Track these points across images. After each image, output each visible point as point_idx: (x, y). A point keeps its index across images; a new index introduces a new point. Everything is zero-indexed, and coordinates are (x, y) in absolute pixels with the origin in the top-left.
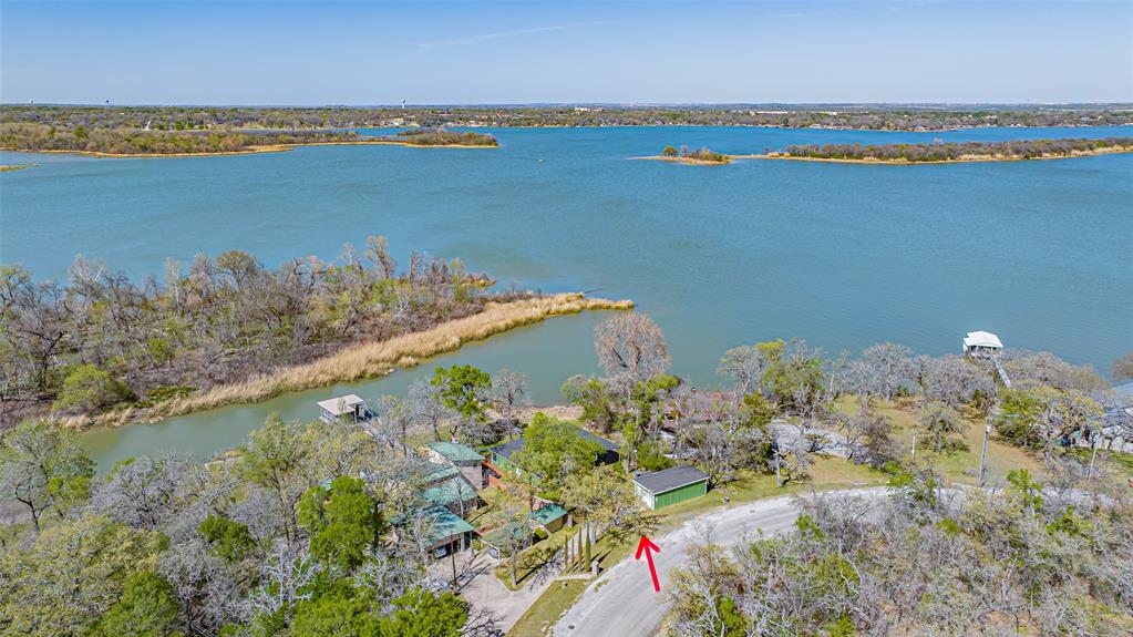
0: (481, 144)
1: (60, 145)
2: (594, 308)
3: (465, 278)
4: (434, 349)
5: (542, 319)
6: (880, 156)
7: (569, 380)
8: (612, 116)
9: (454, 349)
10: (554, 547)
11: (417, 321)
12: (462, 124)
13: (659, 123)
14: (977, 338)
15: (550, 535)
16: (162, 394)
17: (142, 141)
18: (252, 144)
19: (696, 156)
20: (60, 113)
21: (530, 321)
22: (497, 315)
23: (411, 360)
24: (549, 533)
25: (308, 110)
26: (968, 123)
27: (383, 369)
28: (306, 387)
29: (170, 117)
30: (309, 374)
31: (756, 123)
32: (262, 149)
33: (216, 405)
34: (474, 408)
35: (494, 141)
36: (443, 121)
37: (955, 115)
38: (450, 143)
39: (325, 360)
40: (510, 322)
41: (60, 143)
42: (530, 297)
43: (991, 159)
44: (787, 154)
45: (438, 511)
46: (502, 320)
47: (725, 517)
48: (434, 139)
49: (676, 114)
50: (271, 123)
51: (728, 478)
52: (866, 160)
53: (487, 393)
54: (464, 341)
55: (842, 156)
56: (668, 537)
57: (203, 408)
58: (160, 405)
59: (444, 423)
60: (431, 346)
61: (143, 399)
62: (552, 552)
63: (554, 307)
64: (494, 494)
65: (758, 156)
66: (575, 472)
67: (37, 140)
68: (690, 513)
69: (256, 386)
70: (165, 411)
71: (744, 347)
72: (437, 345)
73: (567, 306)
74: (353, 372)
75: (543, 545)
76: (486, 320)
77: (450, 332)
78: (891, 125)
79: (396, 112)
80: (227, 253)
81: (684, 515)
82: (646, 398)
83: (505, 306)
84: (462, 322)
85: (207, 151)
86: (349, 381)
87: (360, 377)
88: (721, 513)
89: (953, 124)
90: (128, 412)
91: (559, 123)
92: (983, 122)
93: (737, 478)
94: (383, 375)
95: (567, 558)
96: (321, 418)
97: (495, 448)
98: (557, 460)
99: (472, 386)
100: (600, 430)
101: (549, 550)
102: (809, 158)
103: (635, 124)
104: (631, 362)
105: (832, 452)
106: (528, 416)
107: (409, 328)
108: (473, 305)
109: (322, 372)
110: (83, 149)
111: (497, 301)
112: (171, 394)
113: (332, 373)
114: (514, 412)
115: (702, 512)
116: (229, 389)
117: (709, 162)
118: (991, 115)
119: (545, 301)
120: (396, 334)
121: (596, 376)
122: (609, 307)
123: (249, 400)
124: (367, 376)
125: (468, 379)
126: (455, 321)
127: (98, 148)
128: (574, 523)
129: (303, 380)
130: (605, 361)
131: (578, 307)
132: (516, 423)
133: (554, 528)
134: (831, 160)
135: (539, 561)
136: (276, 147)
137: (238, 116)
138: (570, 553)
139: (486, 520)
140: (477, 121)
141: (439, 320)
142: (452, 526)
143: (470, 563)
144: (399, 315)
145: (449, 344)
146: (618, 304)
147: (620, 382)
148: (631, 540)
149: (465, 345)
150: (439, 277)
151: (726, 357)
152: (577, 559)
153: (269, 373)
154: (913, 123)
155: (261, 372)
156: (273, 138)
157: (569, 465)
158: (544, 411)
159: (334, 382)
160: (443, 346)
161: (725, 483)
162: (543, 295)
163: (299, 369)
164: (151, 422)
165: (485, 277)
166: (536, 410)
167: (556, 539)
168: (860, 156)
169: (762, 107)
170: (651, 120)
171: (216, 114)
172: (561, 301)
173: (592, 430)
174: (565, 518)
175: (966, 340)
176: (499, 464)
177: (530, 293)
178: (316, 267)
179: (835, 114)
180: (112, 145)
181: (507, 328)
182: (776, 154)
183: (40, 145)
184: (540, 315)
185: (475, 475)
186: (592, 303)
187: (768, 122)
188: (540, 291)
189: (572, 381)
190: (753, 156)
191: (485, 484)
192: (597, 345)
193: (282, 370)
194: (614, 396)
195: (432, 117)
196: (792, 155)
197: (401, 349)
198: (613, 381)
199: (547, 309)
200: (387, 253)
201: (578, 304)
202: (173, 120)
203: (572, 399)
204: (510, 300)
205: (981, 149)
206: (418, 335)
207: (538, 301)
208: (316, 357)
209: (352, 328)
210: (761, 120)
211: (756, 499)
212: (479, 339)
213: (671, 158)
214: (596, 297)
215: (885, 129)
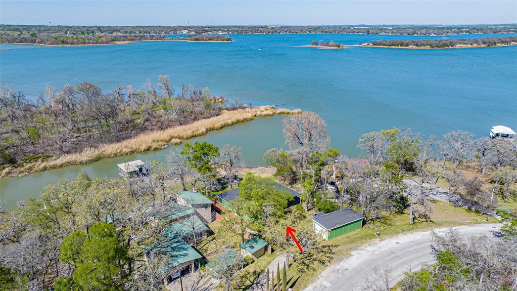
0: (224, 40)
1: (23, 41)
2: (280, 114)
3: (211, 98)
4: (191, 134)
5: (252, 119)
6: (417, 45)
7: (268, 151)
8: (285, 30)
9: (202, 134)
10: (258, 271)
11: (183, 120)
12: (215, 33)
13: (308, 32)
14: (499, 129)
15: (256, 260)
16: (32, 159)
17: (62, 39)
18: (115, 41)
19: (327, 45)
20: (27, 28)
21: (245, 120)
22: (227, 117)
23: (178, 141)
24: (254, 258)
25: (143, 27)
26: (454, 32)
27: (161, 146)
28: (116, 155)
29: (79, 30)
30: (118, 149)
31: (354, 32)
32: (120, 43)
33: (61, 166)
34: (209, 169)
35: (230, 39)
36: (207, 31)
37: (448, 29)
38: (209, 40)
39: (129, 140)
40: (234, 120)
41: (23, 40)
42: (246, 108)
43: (471, 46)
44: (371, 44)
45: (177, 242)
46: (230, 119)
47: (379, 248)
48: (201, 38)
49: (316, 29)
50: (126, 32)
51: (374, 217)
52: (410, 47)
53: (217, 160)
54: (208, 131)
55: (398, 45)
56: (341, 263)
57: (53, 167)
58: (28, 165)
59: (188, 179)
60: (189, 133)
61: (20, 162)
62: (257, 274)
63: (259, 113)
64: (219, 225)
65: (357, 45)
66: (274, 214)
67: (12, 38)
68: (354, 245)
69: (87, 154)
70: (30, 169)
71: (374, 132)
72: (193, 132)
73: (265, 113)
74: (143, 147)
75: (251, 268)
76: (221, 119)
77: (201, 125)
78: (418, 33)
79: (185, 28)
80: (82, 84)
81: (350, 246)
82: (319, 163)
83: (231, 112)
84: (208, 120)
85: (93, 43)
86: (141, 152)
87: (148, 150)
88: (375, 244)
89: (448, 33)
90: (7, 170)
91: (261, 32)
92: (462, 32)
93: (380, 216)
94: (161, 149)
95: (268, 280)
96: (120, 174)
97: (221, 195)
98: (261, 205)
99: (208, 155)
100: (287, 183)
101: (255, 272)
102: (382, 46)
103: (297, 33)
104: (305, 141)
105: (436, 198)
106: (243, 173)
107: (178, 123)
108: (214, 112)
109: (126, 147)
110: (34, 42)
111: (228, 110)
112: (36, 159)
113: (132, 148)
114: (233, 171)
115: (362, 243)
116: (71, 156)
117: (334, 48)
118: (466, 28)
119: (254, 110)
120: (170, 126)
121: (284, 150)
122: (288, 113)
123: (81, 163)
124: (152, 149)
125: (206, 150)
126: (204, 120)
127: (41, 43)
128: (273, 251)
129: (115, 151)
130: (289, 141)
131: (271, 113)
132: (236, 178)
133: (258, 254)
134: (393, 47)
135: (248, 283)
136: (126, 42)
137: (111, 30)
138: (271, 276)
139: (211, 247)
140: (222, 31)
141: (195, 119)
142: (185, 255)
143: (198, 282)
144: (174, 116)
145: (200, 132)
146: (293, 111)
147: (299, 153)
148: (314, 267)
149: (209, 132)
150: (197, 97)
151: (363, 138)
152: (276, 282)
153: (96, 147)
154: (428, 32)
155: (91, 147)
156: (125, 38)
157: (269, 210)
158: (252, 171)
159: (132, 152)
160: (196, 133)
161: (372, 220)
162: (253, 107)
163: (113, 145)
164: (20, 176)
165: (222, 98)
166: (247, 170)
167: (260, 264)
168: (407, 45)
169: (356, 26)
170: (304, 31)
171: (99, 29)
172: (263, 110)
173: (282, 182)
174: (266, 248)
175: (492, 130)
176: (224, 205)
177: (245, 105)
178: (131, 91)
179: (391, 28)
180: (48, 41)
181: (233, 124)
182: (366, 44)
183: (14, 40)
184: (251, 117)
185: (207, 213)
186: (279, 111)
187: (360, 32)
188: (251, 105)
189: (270, 152)
190: (355, 45)
191: (214, 219)
192: (284, 131)
193: (103, 146)
194: (295, 161)
195: (201, 30)
196: (374, 45)
197: (172, 135)
198: (295, 152)
199: (255, 114)
200: (170, 84)
201: (272, 111)
202: (80, 31)
203: (269, 163)
204: (234, 109)
205: (466, 42)
206: (183, 127)
207: (250, 110)
208: (124, 139)
209: (147, 123)
210: (357, 31)
211: (398, 233)
212: (217, 130)
213: (315, 46)
214: (281, 108)
215: (415, 35)
